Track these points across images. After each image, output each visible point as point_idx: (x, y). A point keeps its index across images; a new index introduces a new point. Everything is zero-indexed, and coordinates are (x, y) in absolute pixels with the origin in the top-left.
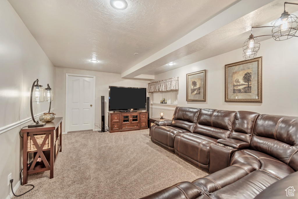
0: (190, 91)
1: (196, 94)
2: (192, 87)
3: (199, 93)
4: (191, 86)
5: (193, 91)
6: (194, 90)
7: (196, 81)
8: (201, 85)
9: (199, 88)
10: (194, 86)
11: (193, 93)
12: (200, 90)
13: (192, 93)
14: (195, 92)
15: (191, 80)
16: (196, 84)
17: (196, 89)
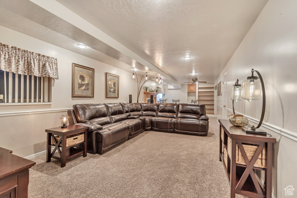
0: (76, 86)
1: (84, 89)
2: (80, 81)
3: (88, 89)
4: (78, 79)
5: (81, 86)
6: (83, 85)
7: (84, 75)
8: (90, 81)
9: (88, 84)
10: (82, 81)
11: (81, 88)
12: (88, 86)
13: (79, 88)
14: (84, 88)
15: (79, 73)
16: (85, 80)
17: (84, 84)
